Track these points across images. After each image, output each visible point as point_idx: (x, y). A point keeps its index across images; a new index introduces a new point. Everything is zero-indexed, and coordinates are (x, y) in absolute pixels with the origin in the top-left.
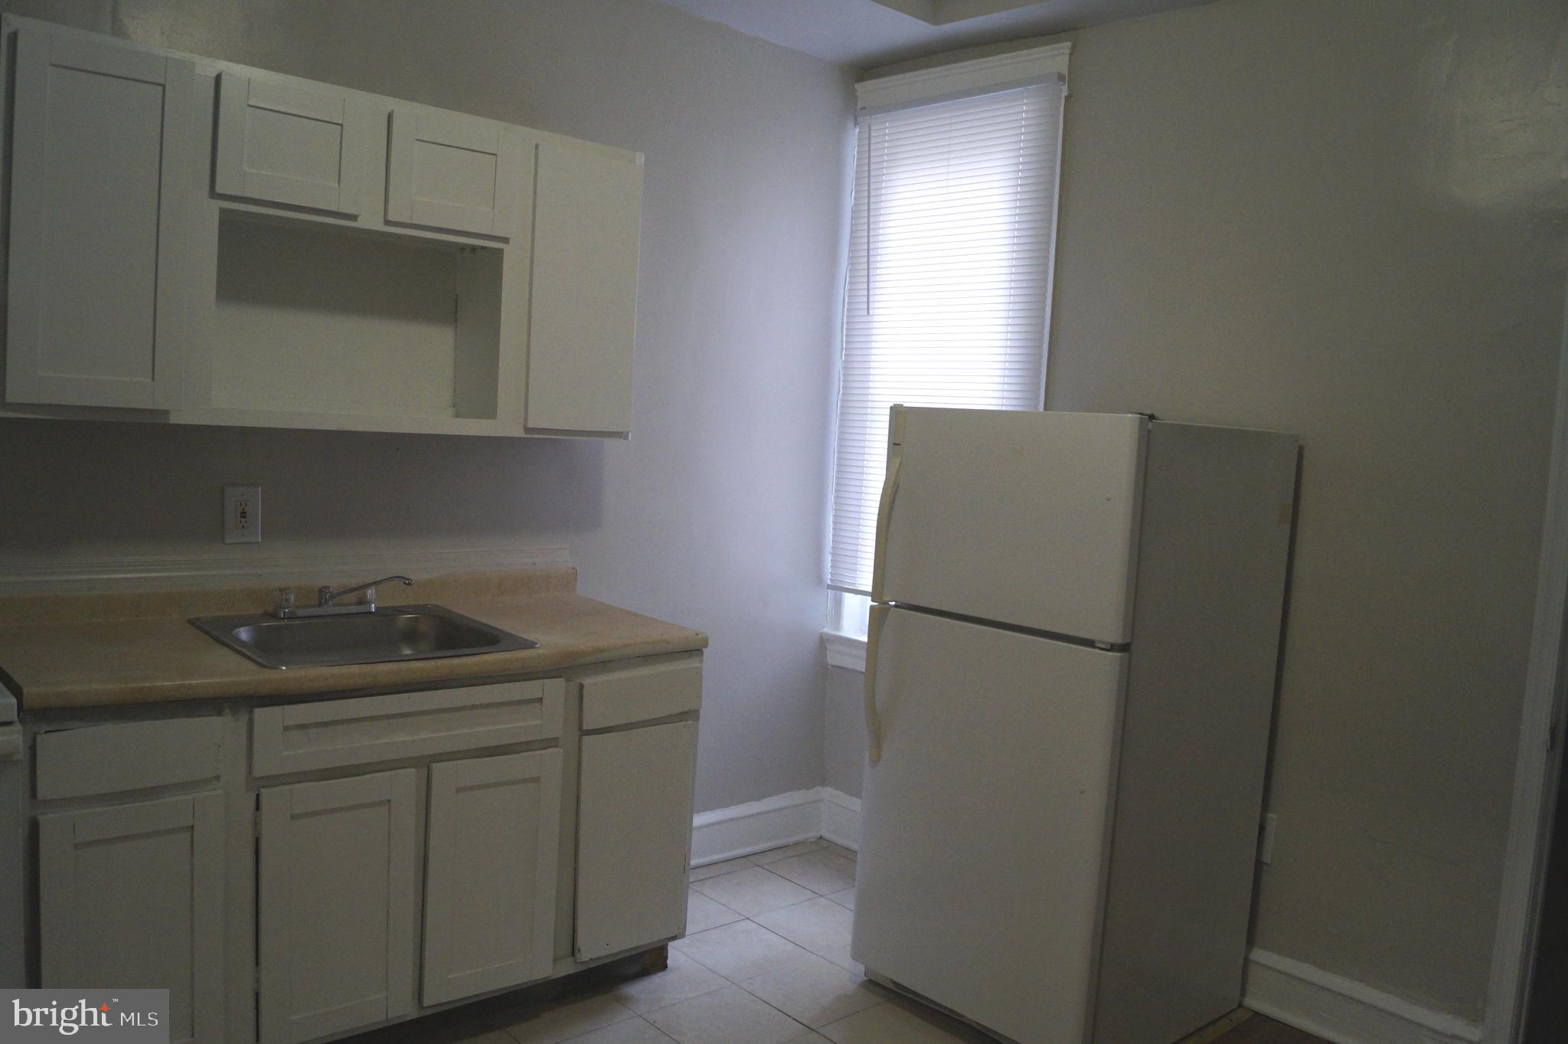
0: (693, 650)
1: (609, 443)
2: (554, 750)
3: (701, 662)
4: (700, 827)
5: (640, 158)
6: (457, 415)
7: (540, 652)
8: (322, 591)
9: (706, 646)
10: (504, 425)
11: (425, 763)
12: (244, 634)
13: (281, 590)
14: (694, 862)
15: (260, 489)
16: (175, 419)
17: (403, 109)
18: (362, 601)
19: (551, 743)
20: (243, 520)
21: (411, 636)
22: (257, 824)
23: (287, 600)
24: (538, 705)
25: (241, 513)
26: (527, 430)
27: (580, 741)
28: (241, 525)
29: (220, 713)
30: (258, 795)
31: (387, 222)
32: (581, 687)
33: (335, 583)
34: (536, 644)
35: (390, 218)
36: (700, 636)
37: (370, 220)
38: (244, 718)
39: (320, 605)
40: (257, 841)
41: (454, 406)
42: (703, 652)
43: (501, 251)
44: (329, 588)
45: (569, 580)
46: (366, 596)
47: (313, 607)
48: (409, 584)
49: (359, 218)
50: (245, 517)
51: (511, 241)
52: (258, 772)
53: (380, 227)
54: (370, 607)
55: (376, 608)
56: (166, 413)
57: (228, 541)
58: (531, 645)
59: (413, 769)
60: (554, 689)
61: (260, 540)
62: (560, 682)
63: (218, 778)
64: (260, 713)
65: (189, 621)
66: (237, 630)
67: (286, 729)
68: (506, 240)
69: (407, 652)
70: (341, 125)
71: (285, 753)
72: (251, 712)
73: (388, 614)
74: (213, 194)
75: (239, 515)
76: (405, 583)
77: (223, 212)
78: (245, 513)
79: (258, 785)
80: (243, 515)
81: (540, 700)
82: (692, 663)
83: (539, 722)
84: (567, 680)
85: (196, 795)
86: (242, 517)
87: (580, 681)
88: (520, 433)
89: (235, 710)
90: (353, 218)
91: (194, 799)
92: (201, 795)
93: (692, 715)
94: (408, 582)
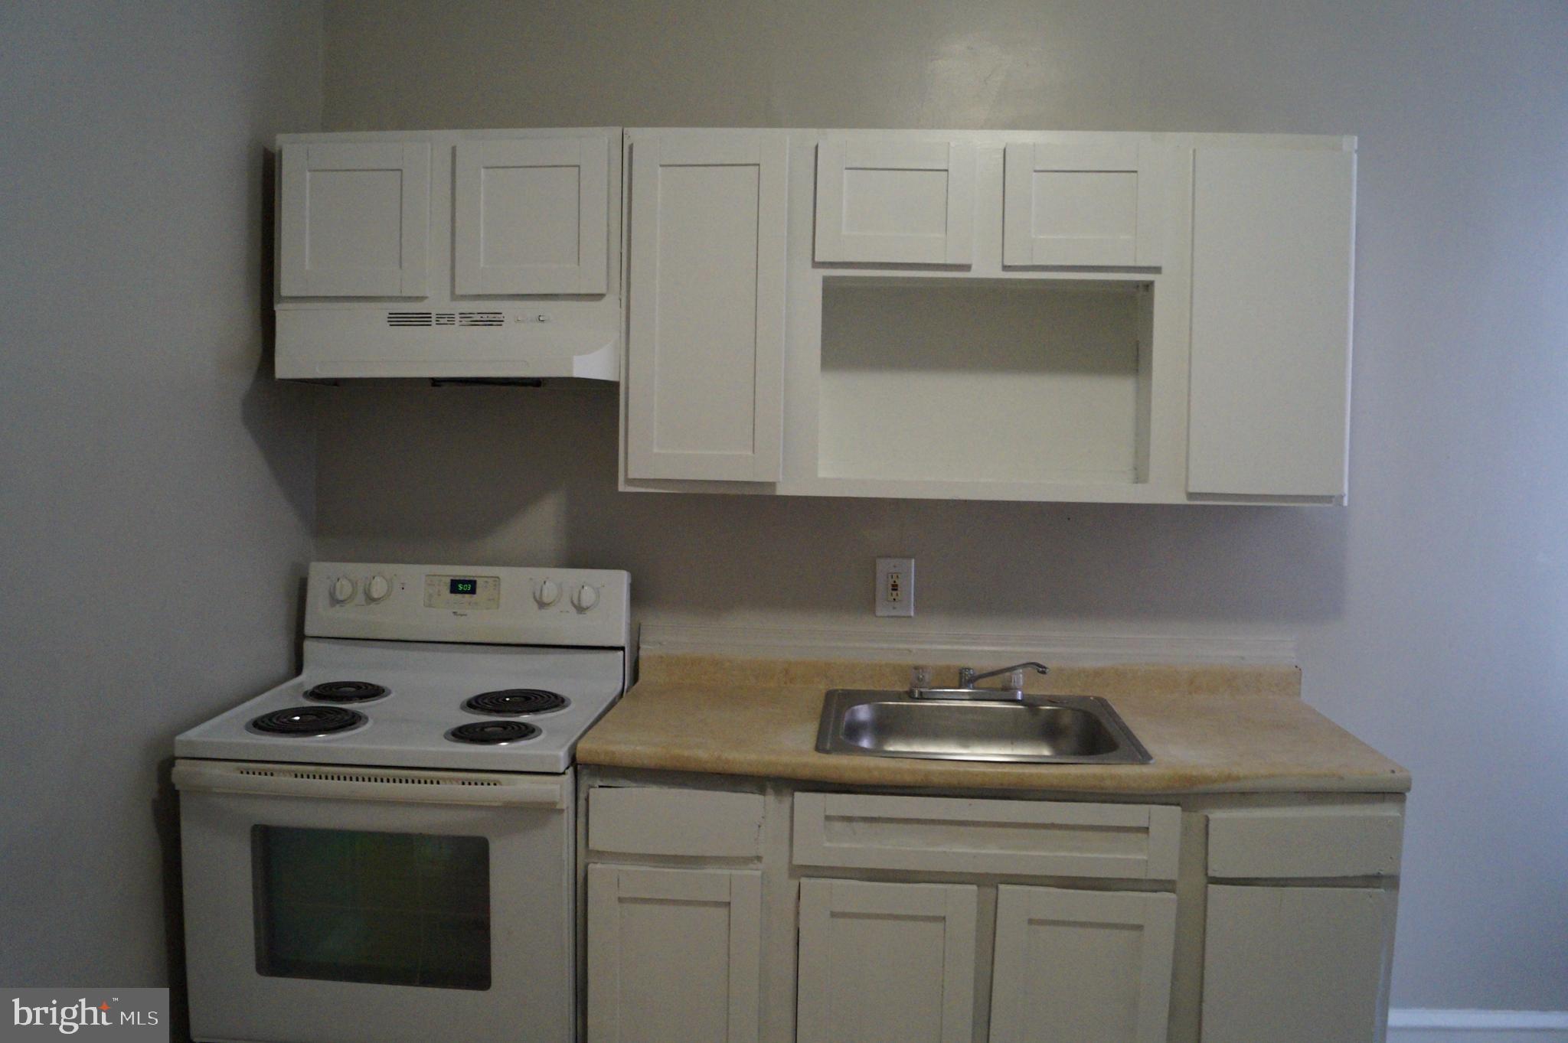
2: (1168, 894)
3: (1402, 811)
5: (1351, 143)
6: (1139, 481)
7: (1157, 771)
8: (961, 672)
9: (1409, 789)
10: (1160, 490)
11: (988, 881)
13: (916, 668)
15: (913, 560)
16: (781, 491)
17: (1017, 140)
18: (1007, 687)
19: (1161, 886)
20: (894, 593)
21: (1050, 731)
22: (797, 914)
23: (921, 680)
24: (1144, 836)
25: (893, 586)
26: (1191, 495)
27: (1207, 887)
28: (893, 598)
29: (762, 791)
30: (799, 885)
31: (1006, 268)
32: (1207, 820)
34: (1151, 757)
35: (1010, 263)
36: (1398, 774)
37: (986, 269)
38: (787, 801)
39: (961, 687)
41: (1135, 470)
42: (1405, 796)
43: (1151, 283)
44: (969, 669)
45: (1290, 681)
46: (1010, 682)
47: (952, 688)
48: (1044, 673)
49: (973, 268)
50: (896, 590)
51: (1163, 270)
52: (799, 860)
53: (999, 274)
54: (1015, 694)
55: (1023, 696)
56: (773, 485)
57: (879, 613)
58: (1147, 759)
59: (975, 887)
60: (1166, 819)
61: (912, 614)
62: (1176, 810)
63: (759, 858)
64: (800, 798)
65: (827, 692)
67: (828, 818)
68: (1157, 270)
71: (827, 844)
72: (795, 796)
73: (1032, 704)
74: (817, 265)
75: (891, 587)
76: (1038, 671)
77: (826, 280)
78: (897, 585)
79: (800, 874)
80: (895, 587)
81: (1146, 830)
83: (1145, 858)
84: (1183, 810)
85: (734, 872)
86: (893, 590)
87: (1206, 812)
88: (1181, 499)
89: (778, 792)
90: (967, 268)
91: (731, 875)
92: (738, 872)
93: (1390, 882)
94: (1042, 669)
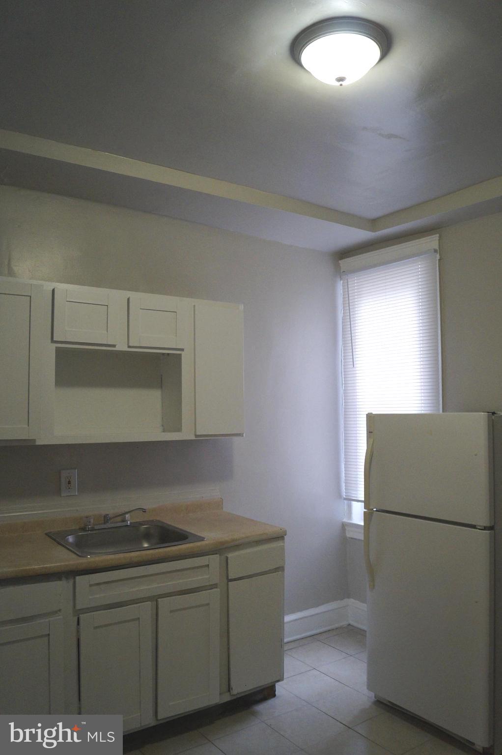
0: (280, 537)
1: (235, 439)
2: (215, 589)
3: (284, 543)
4: (287, 623)
5: (242, 307)
6: (164, 431)
7: (207, 542)
8: (106, 516)
9: (286, 535)
10: (186, 434)
11: (154, 599)
12: (71, 539)
13: (87, 517)
14: (286, 640)
15: (76, 470)
16: (38, 443)
17: (134, 296)
18: (124, 521)
19: (214, 586)
20: (69, 485)
21: (147, 536)
22: (78, 631)
23: (90, 522)
24: (207, 568)
26: (196, 436)
27: (228, 585)
28: (68, 487)
29: (60, 579)
30: (78, 618)
31: (129, 347)
32: (227, 558)
33: (111, 512)
34: (205, 538)
35: (130, 345)
36: (282, 530)
37: (122, 347)
38: (71, 582)
39: (105, 523)
40: (78, 640)
41: (163, 426)
42: (284, 538)
43: (180, 355)
44: (108, 514)
45: (219, 504)
46: (125, 518)
47: (101, 524)
48: (145, 512)
49: (117, 346)
51: (184, 350)
52: (78, 607)
53: (125, 349)
54: (128, 523)
55: (131, 523)
56: (34, 440)
57: (62, 495)
58: (202, 539)
59: (149, 602)
60: (214, 560)
61: (77, 494)
62: (217, 556)
63: (60, 610)
64: (78, 578)
65: (46, 534)
66: (68, 537)
67: (91, 586)
68: (182, 350)
69: (146, 545)
70: (107, 306)
71: (90, 597)
72: (74, 578)
73: (135, 526)
74: (53, 341)
75: (67, 483)
76: (143, 511)
77: (57, 348)
79: (78, 613)
80: (69, 483)
81: (208, 566)
82: (280, 543)
83: (208, 577)
84: (220, 555)
85: (51, 619)
86: (69, 484)
87: (226, 555)
88: (193, 438)
89: (67, 578)
90: (114, 346)
91: (49, 621)
92: (52, 619)
93: (281, 569)
94: (144, 511)
